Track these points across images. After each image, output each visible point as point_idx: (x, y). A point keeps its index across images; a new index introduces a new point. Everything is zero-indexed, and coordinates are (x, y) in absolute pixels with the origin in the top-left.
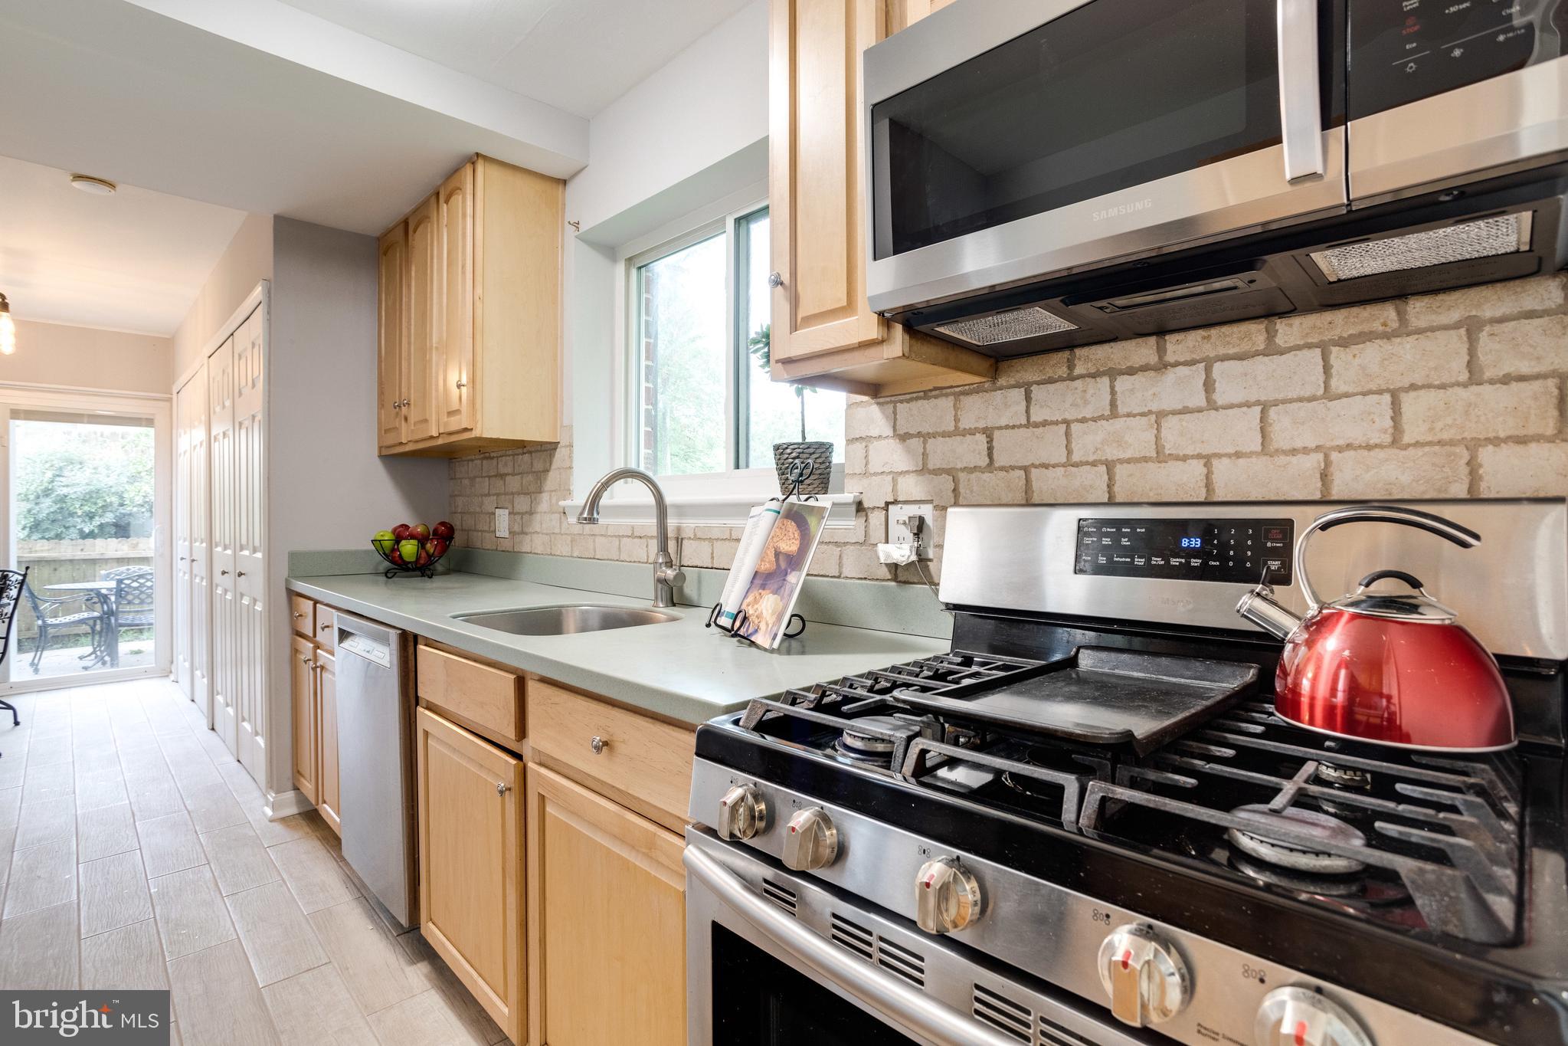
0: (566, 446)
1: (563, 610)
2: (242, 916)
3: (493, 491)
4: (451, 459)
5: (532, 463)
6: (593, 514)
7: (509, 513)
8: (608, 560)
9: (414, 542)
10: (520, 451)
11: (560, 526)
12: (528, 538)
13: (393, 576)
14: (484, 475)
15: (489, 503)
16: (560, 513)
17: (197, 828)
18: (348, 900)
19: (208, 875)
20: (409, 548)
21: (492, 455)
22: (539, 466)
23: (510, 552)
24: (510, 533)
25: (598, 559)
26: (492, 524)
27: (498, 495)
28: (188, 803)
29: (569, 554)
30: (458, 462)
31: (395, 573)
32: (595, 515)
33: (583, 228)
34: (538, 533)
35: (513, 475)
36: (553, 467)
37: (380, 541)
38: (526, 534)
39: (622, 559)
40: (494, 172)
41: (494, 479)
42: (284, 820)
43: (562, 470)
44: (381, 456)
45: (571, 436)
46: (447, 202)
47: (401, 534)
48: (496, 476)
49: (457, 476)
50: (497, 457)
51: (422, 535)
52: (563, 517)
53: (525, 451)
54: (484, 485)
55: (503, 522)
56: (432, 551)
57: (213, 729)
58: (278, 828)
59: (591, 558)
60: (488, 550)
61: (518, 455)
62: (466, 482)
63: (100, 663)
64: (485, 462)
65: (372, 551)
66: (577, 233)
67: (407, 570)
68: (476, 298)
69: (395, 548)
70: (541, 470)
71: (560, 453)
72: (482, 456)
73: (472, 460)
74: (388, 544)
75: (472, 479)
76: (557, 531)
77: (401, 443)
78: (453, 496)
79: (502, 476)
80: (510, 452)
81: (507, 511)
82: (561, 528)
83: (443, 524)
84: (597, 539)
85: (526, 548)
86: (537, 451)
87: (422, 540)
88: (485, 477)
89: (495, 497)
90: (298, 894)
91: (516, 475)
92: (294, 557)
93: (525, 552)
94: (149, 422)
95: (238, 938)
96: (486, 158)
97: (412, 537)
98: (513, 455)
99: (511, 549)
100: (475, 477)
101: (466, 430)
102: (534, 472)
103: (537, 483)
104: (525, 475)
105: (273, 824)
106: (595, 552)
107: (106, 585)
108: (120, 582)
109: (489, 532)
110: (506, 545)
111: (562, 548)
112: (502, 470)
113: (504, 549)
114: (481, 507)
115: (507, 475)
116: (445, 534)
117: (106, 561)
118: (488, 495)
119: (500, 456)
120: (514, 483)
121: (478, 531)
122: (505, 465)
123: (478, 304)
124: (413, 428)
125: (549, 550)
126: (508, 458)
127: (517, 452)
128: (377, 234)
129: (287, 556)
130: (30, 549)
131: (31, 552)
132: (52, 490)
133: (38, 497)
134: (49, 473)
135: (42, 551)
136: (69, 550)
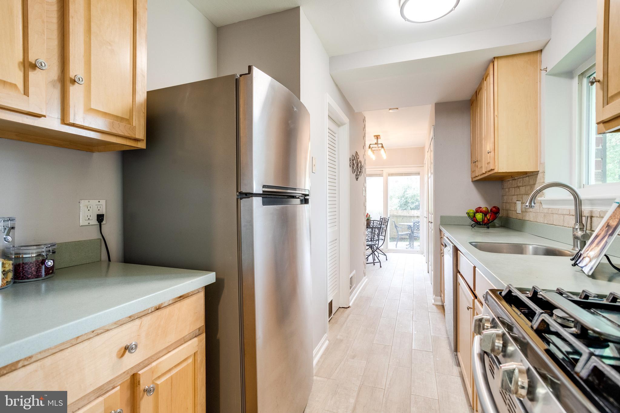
0: (542, 173)
1: (524, 246)
2: (415, 328)
3: (516, 194)
4: (502, 181)
5: (529, 181)
6: (531, 204)
7: (521, 203)
8: (559, 225)
9: (481, 214)
10: (525, 176)
11: (540, 208)
12: (528, 214)
13: (474, 227)
14: (513, 187)
15: (515, 198)
16: (540, 203)
17: (414, 300)
18: (445, 337)
19: (412, 313)
20: (479, 216)
21: (516, 178)
22: (532, 182)
23: (521, 220)
24: (522, 211)
25: (554, 225)
26: (515, 207)
27: (517, 195)
28: (415, 292)
29: (543, 222)
30: (505, 182)
31: (475, 226)
32: (533, 204)
33: (548, 70)
34: (531, 212)
35: (522, 186)
36: (537, 182)
37: (468, 213)
38: (527, 212)
39: (565, 225)
40: (502, 62)
41: (516, 188)
42: (437, 305)
43: (540, 184)
44: (472, 181)
45: (544, 168)
46: (485, 80)
47: (478, 210)
48: (517, 187)
49: (504, 188)
50: (517, 179)
51: (485, 211)
52: (540, 205)
53: (527, 176)
54: (513, 191)
55: (519, 207)
56: (489, 218)
57: (428, 272)
58: (434, 307)
59: (552, 224)
60: (514, 218)
61: (524, 177)
62: (507, 190)
63: (410, 248)
64: (513, 181)
65: (466, 217)
66: (546, 73)
67: (480, 224)
68: (495, 116)
69: (474, 216)
70: (532, 184)
71: (540, 176)
72: (512, 179)
73: (509, 181)
74: (472, 214)
75: (509, 188)
76: (538, 211)
77: (476, 176)
78: (503, 196)
79: (518, 187)
80: (522, 177)
81: (520, 202)
82: (540, 210)
83: (494, 207)
84: (554, 215)
85: (527, 218)
86: (531, 176)
87: (485, 213)
88: (513, 188)
89: (516, 196)
90: (432, 329)
91: (524, 186)
92: (442, 217)
93: (527, 220)
94: (419, 174)
95: (412, 333)
96: (498, 58)
97: (481, 212)
98: (523, 178)
99: (522, 219)
100: (510, 188)
101: (492, 170)
102: (530, 185)
103: (531, 190)
104: (527, 186)
105: (434, 306)
106: (553, 221)
107: (412, 224)
108: (414, 223)
109: (514, 211)
110: (520, 217)
111: (540, 219)
112: (519, 184)
113: (519, 218)
114: (512, 200)
115: (521, 186)
116: (495, 211)
117: (414, 217)
118: (514, 195)
119: (518, 179)
120: (523, 190)
121: (511, 210)
122: (520, 183)
123: (496, 119)
124: (479, 170)
125: (535, 220)
126: (521, 179)
127: (524, 176)
128: (470, 99)
129: (440, 217)
130: (397, 212)
131: (397, 213)
132: (404, 195)
133: (401, 197)
134: (404, 191)
135: (400, 213)
136: (405, 213)
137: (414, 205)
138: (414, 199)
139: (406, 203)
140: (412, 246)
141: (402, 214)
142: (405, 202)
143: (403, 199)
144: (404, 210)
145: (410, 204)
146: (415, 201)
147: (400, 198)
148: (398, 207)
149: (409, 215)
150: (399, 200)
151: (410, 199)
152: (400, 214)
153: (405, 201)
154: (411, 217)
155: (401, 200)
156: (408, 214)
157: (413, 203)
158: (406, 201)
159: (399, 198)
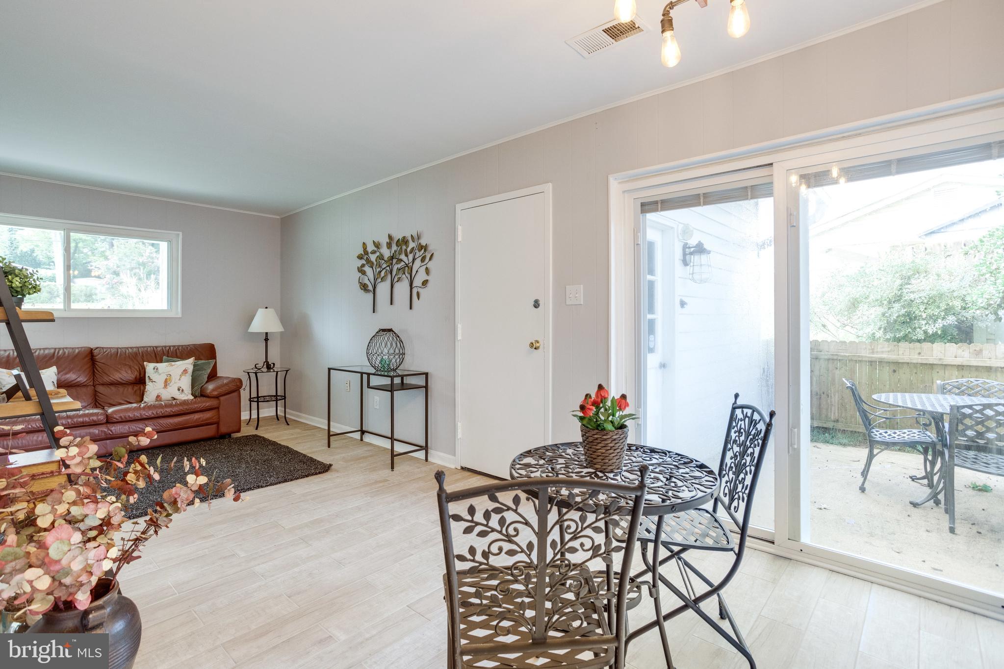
130: (873, 349)
131: (873, 353)
132: (901, 296)
133: (890, 302)
134: (899, 282)
135: (882, 352)
136: (907, 353)
137: (940, 324)
138: (939, 307)
139: (909, 319)
140: (941, 497)
141: (893, 357)
142: (904, 315)
143: (897, 306)
144: (899, 340)
145: (924, 322)
146: (943, 314)
147: (885, 302)
148: (880, 329)
149: (920, 361)
150: (880, 310)
151: (922, 308)
152: (884, 356)
153: (903, 311)
154: (932, 366)
155: (889, 308)
156: (916, 356)
157: (934, 319)
158: (908, 314)
159: (881, 305)
